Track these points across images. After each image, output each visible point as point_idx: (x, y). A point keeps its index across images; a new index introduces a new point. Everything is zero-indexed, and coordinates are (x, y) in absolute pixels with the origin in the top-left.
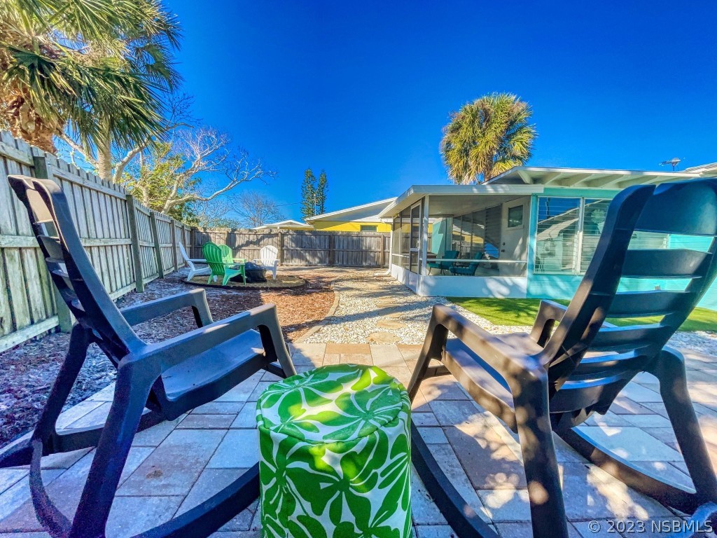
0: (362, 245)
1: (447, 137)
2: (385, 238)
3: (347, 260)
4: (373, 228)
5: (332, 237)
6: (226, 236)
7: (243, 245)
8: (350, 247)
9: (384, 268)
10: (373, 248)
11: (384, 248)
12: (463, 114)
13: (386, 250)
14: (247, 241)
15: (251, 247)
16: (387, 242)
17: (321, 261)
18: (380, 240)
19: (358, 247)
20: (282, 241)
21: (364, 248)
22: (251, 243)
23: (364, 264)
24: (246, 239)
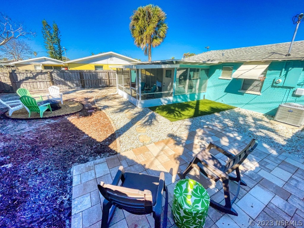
0: (98, 76)
1: (132, 22)
2: (109, 73)
3: (92, 84)
4: (101, 67)
5: (81, 73)
6: (9, 75)
7: (23, 80)
8: (92, 78)
9: (110, 87)
10: (104, 78)
11: (109, 78)
12: (139, 12)
13: (110, 79)
14: (26, 77)
15: (30, 80)
16: (110, 74)
17: (77, 85)
18: (107, 74)
19: (96, 78)
20: (51, 76)
21: (99, 78)
22: (30, 78)
23: (100, 85)
24: (25, 76)
